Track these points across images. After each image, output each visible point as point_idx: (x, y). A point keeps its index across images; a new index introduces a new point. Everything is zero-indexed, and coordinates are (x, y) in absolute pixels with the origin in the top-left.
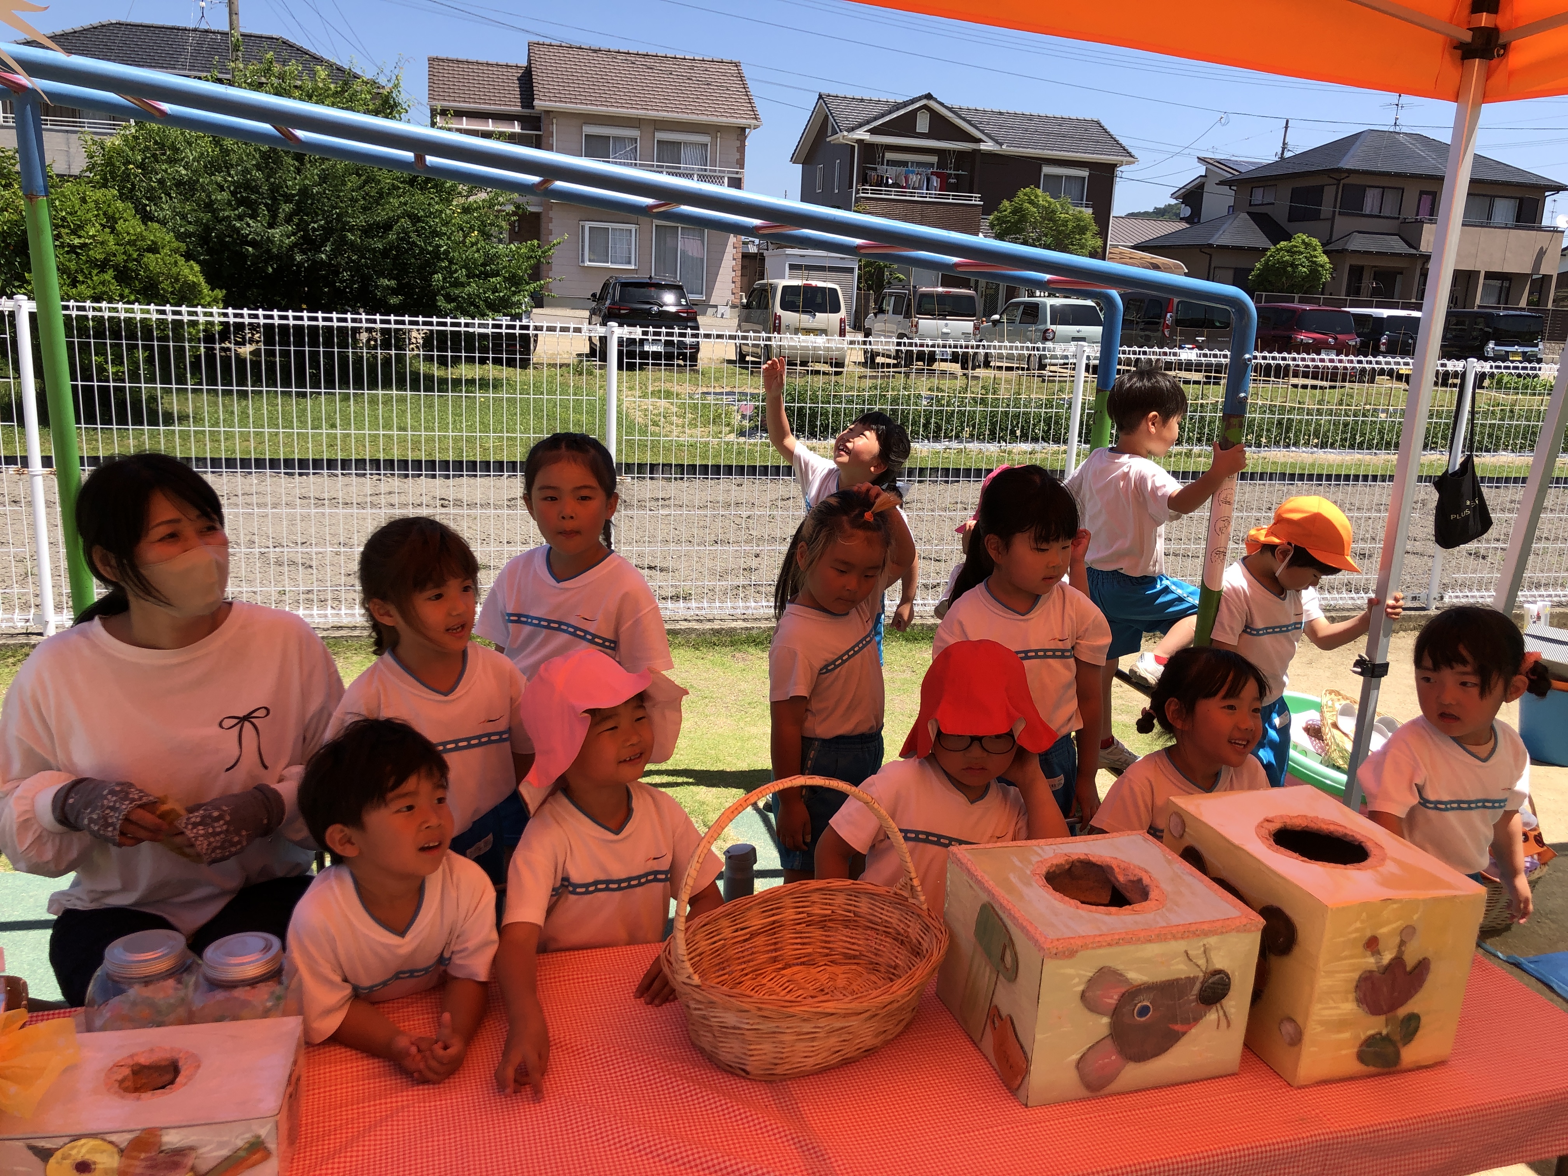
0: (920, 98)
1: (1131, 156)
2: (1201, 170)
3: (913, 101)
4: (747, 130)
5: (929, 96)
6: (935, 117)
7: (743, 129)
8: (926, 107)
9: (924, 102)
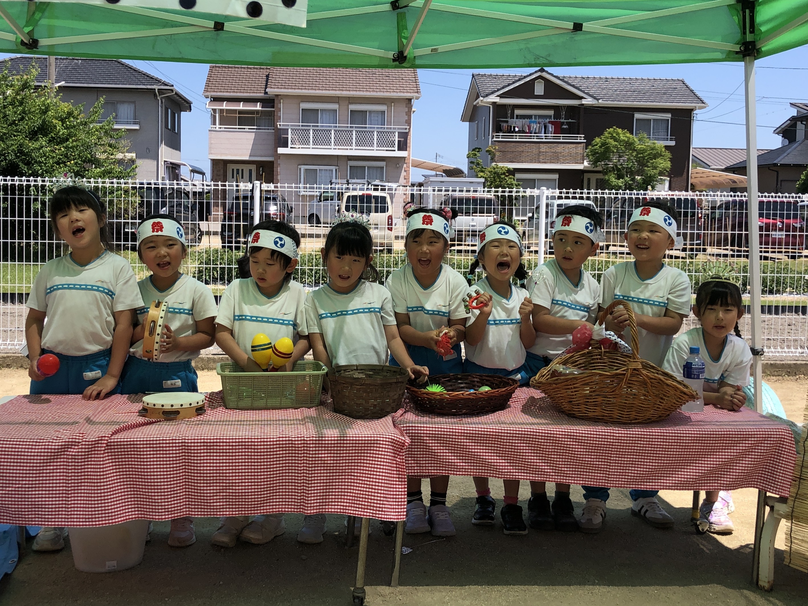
1: (703, 103)
4: (413, 101)
6: (548, 84)
7: (410, 100)
8: (540, 77)
9: (539, 74)
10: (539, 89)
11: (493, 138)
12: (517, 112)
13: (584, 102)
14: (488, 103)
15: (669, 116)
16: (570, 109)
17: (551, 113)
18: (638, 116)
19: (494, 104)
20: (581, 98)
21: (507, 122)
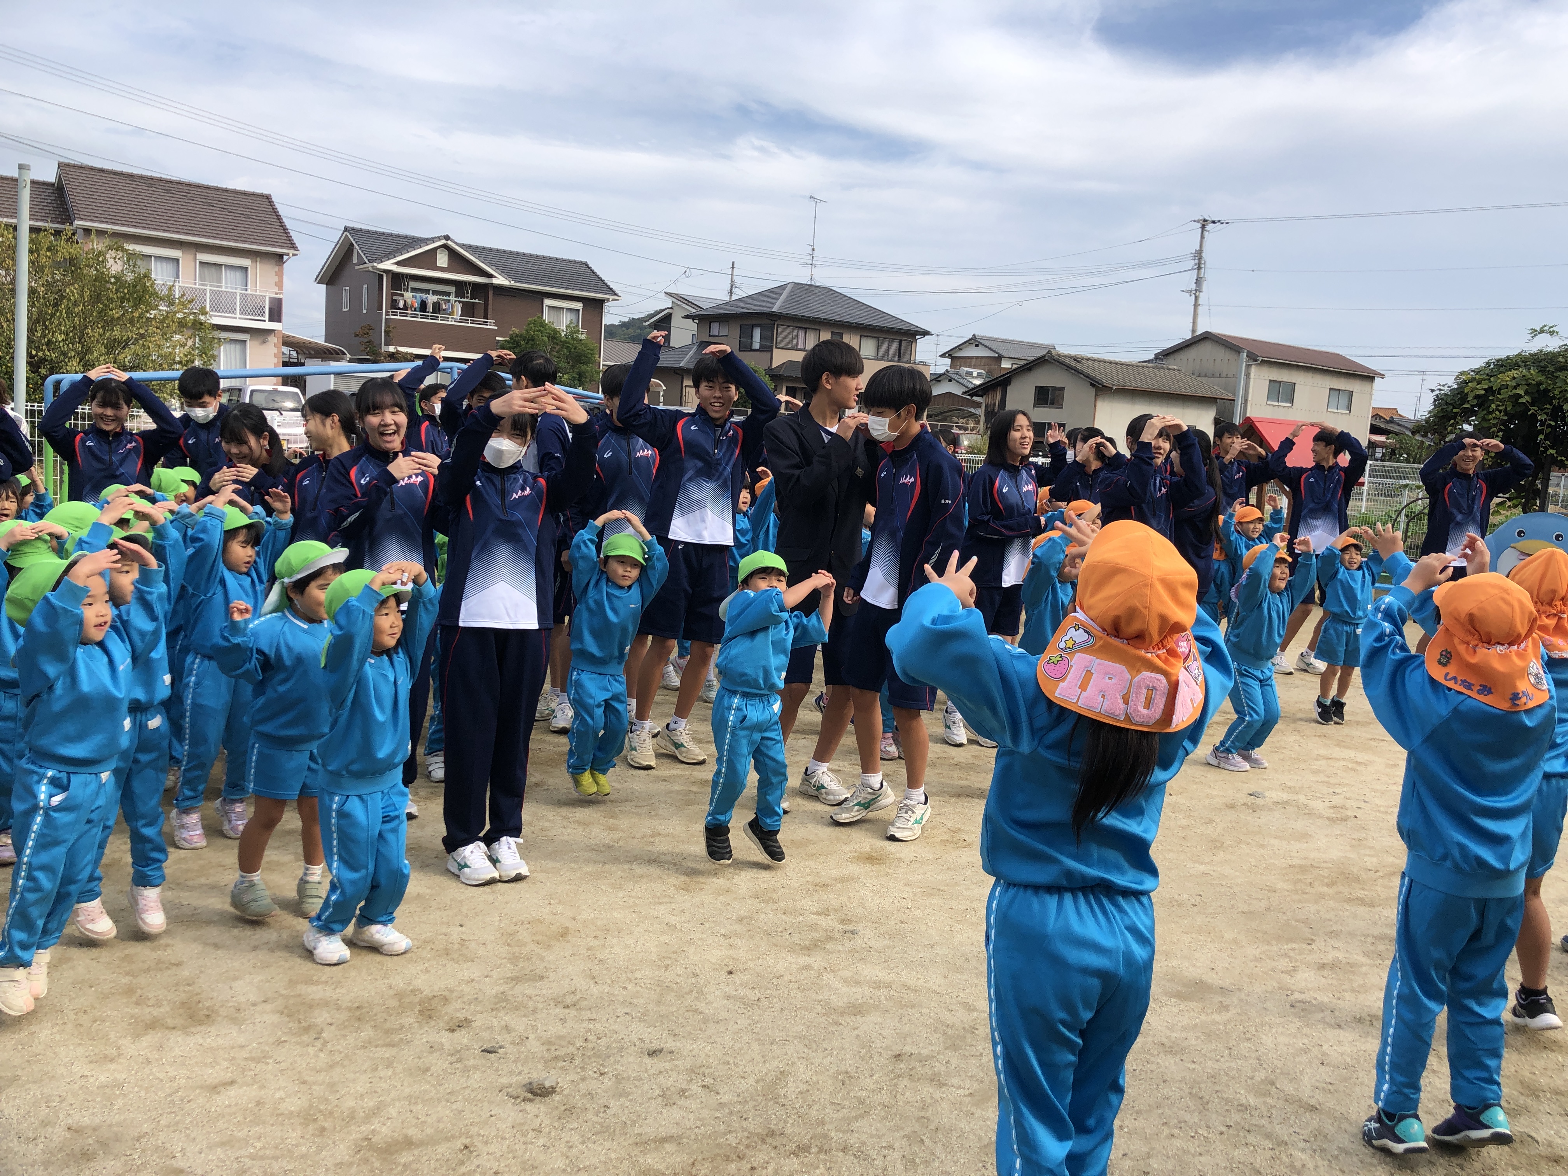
0: (439, 238)
1: (616, 295)
2: (667, 303)
3: (433, 240)
4: (285, 258)
5: (447, 238)
6: (453, 255)
7: (280, 256)
8: (445, 246)
9: (443, 242)
10: (442, 260)
11: (387, 314)
12: (413, 284)
13: (495, 281)
14: (380, 270)
15: (579, 306)
16: (475, 286)
17: (453, 289)
18: (548, 302)
19: (387, 272)
20: (491, 276)
21: (402, 295)
